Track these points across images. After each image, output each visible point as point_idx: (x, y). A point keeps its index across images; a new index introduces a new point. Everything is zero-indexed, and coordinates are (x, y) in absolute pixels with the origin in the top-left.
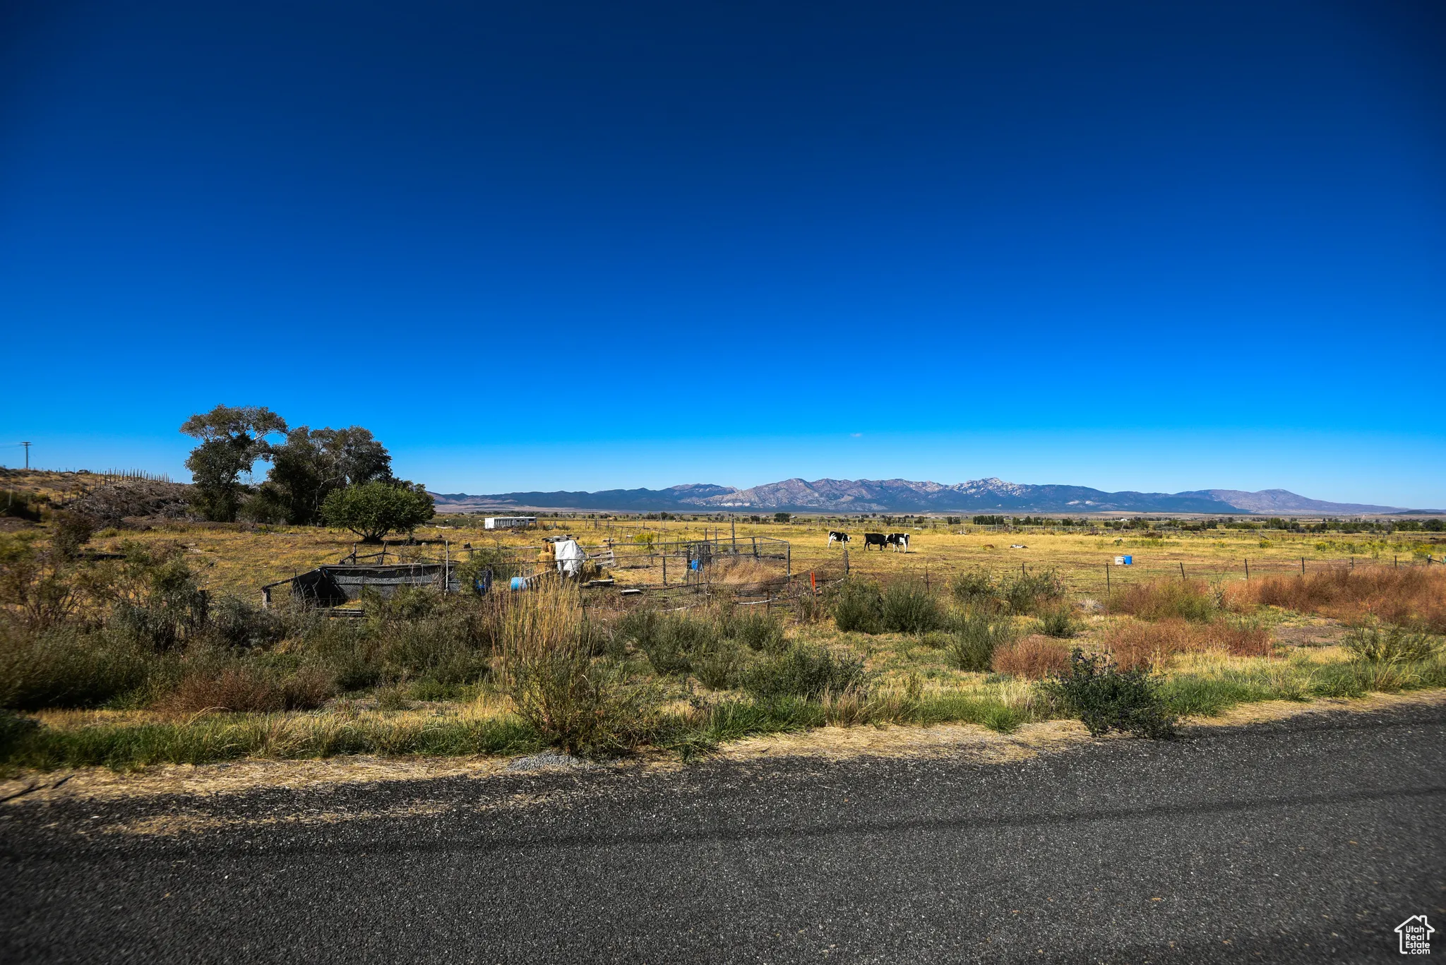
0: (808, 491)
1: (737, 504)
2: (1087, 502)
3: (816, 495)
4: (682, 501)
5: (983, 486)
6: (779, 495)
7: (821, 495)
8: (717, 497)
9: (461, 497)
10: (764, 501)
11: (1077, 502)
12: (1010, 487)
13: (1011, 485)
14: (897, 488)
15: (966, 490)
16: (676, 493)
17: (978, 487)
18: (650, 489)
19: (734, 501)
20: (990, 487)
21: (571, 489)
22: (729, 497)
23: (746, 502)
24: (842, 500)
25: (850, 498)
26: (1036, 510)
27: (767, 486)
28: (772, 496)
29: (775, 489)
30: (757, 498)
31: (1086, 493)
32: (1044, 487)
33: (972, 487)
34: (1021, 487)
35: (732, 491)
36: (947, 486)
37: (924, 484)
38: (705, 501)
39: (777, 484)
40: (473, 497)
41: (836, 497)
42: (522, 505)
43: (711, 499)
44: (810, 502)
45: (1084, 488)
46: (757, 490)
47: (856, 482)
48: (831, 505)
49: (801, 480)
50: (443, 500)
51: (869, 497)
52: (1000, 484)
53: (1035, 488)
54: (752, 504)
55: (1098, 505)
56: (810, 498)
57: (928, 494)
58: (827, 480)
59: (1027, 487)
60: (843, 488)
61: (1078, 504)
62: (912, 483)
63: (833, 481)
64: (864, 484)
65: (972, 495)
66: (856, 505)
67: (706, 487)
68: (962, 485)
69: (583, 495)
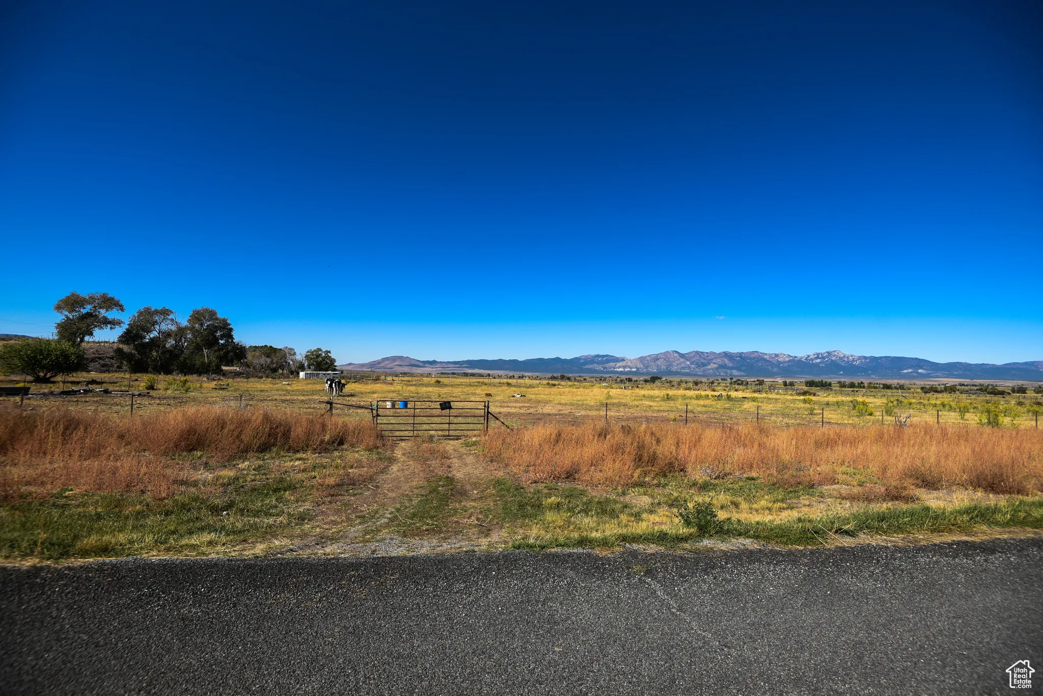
0: (682, 360)
1: (626, 370)
2: (920, 371)
3: (688, 363)
4: (586, 367)
5: (827, 357)
6: (659, 363)
7: (692, 363)
8: (612, 364)
9: (433, 363)
10: (647, 367)
11: (910, 370)
12: (851, 358)
13: (852, 356)
14: (754, 358)
15: (812, 360)
16: (582, 361)
17: (823, 358)
18: (563, 358)
19: (624, 367)
20: (833, 358)
21: (507, 358)
22: (620, 364)
23: (633, 368)
24: (709, 367)
25: (715, 366)
26: (873, 376)
27: (649, 356)
28: (653, 364)
29: (656, 358)
30: (642, 366)
31: (918, 363)
32: (881, 358)
33: (818, 358)
34: (860, 358)
35: (623, 360)
36: (796, 357)
37: (777, 355)
38: (603, 367)
39: (657, 355)
40: (441, 362)
41: (704, 365)
42: (473, 368)
43: (607, 365)
44: (683, 368)
45: (916, 359)
46: (642, 359)
47: (720, 354)
48: (699, 371)
49: (677, 352)
50: (421, 364)
51: (731, 365)
52: (842, 356)
53: (873, 359)
54: (637, 369)
55: (931, 374)
56: (683, 365)
57: (780, 363)
58: (697, 352)
59: (865, 358)
60: (709, 358)
61: (911, 372)
62: (766, 354)
63: (701, 352)
64: (726, 355)
65: (817, 364)
66: (720, 371)
67: (603, 356)
68: (809, 356)
69: (515, 362)
